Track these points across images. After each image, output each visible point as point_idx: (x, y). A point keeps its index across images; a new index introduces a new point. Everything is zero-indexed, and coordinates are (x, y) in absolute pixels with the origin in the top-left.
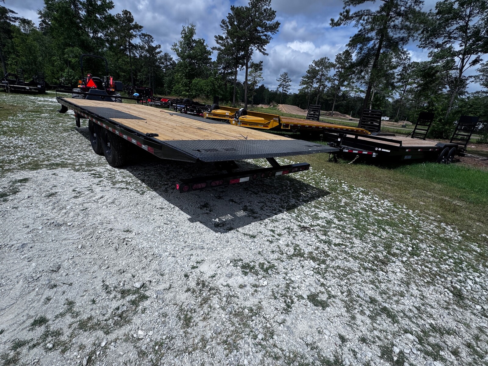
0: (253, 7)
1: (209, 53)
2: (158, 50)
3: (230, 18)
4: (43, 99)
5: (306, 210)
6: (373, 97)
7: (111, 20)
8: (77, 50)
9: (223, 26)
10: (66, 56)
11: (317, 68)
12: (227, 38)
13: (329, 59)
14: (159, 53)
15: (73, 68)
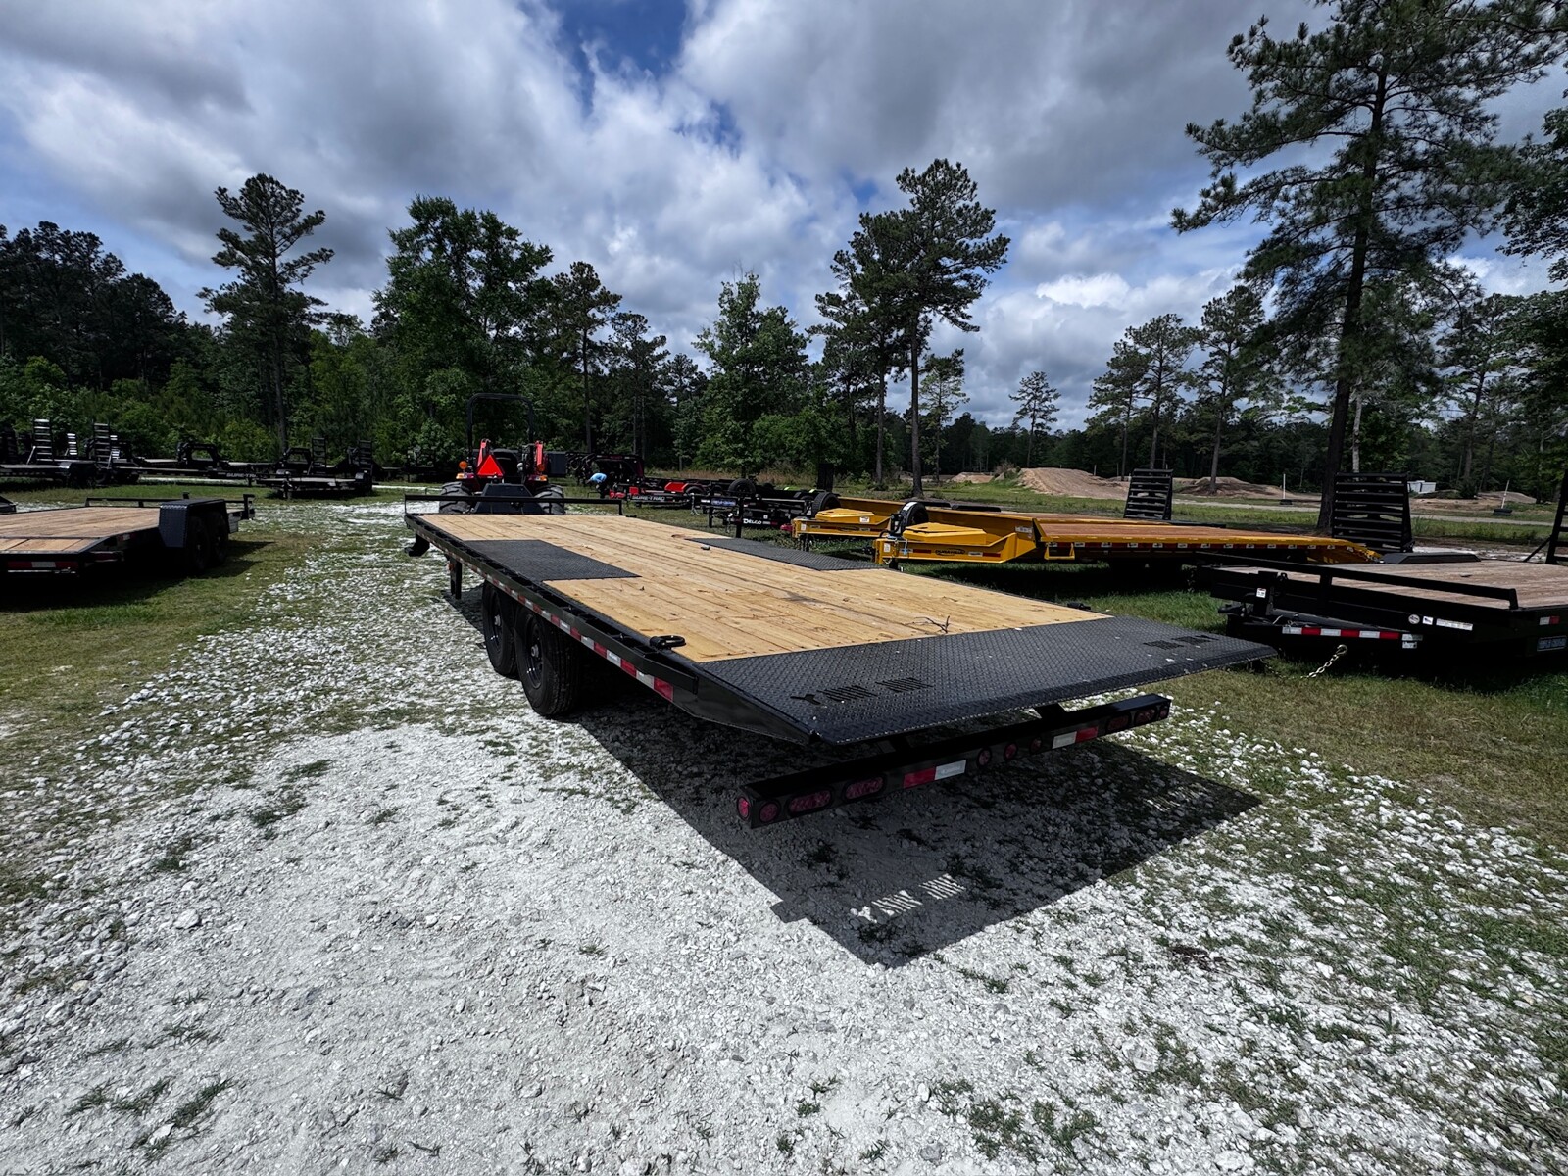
0: (923, 209)
1: (802, 343)
2: (658, 351)
3: (858, 243)
4: (365, 511)
5: (1179, 873)
6: (1357, 421)
7: (543, 290)
8: (456, 374)
9: (840, 266)
10: (428, 391)
11: (1143, 351)
12: (850, 298)
13: (1179, 321)
14: (661, 356)
15: (442, 417)
